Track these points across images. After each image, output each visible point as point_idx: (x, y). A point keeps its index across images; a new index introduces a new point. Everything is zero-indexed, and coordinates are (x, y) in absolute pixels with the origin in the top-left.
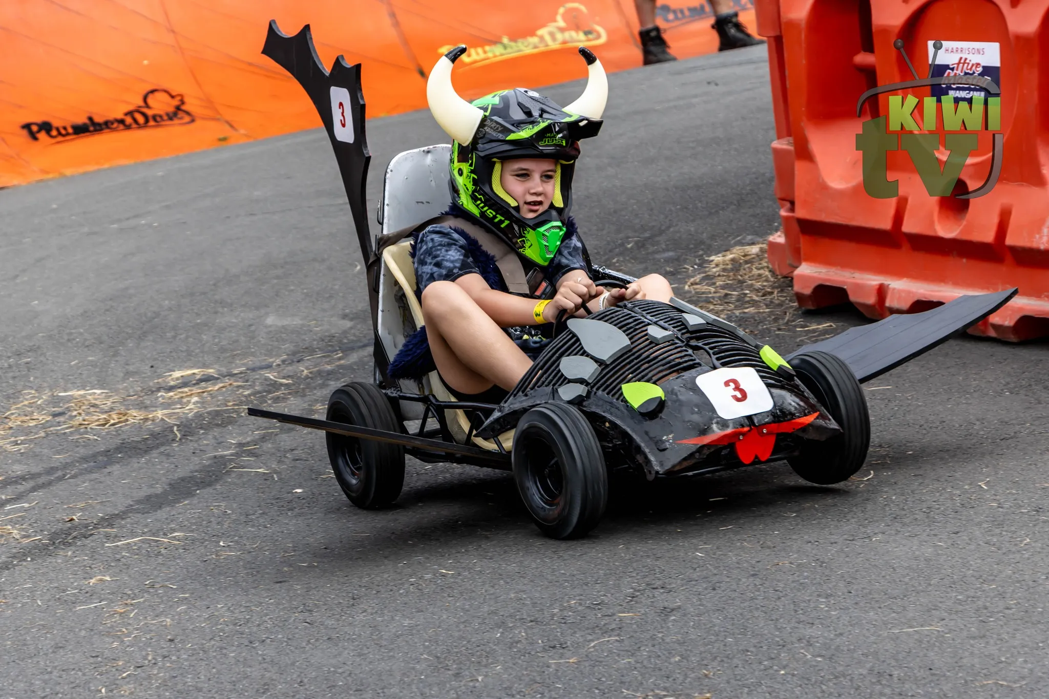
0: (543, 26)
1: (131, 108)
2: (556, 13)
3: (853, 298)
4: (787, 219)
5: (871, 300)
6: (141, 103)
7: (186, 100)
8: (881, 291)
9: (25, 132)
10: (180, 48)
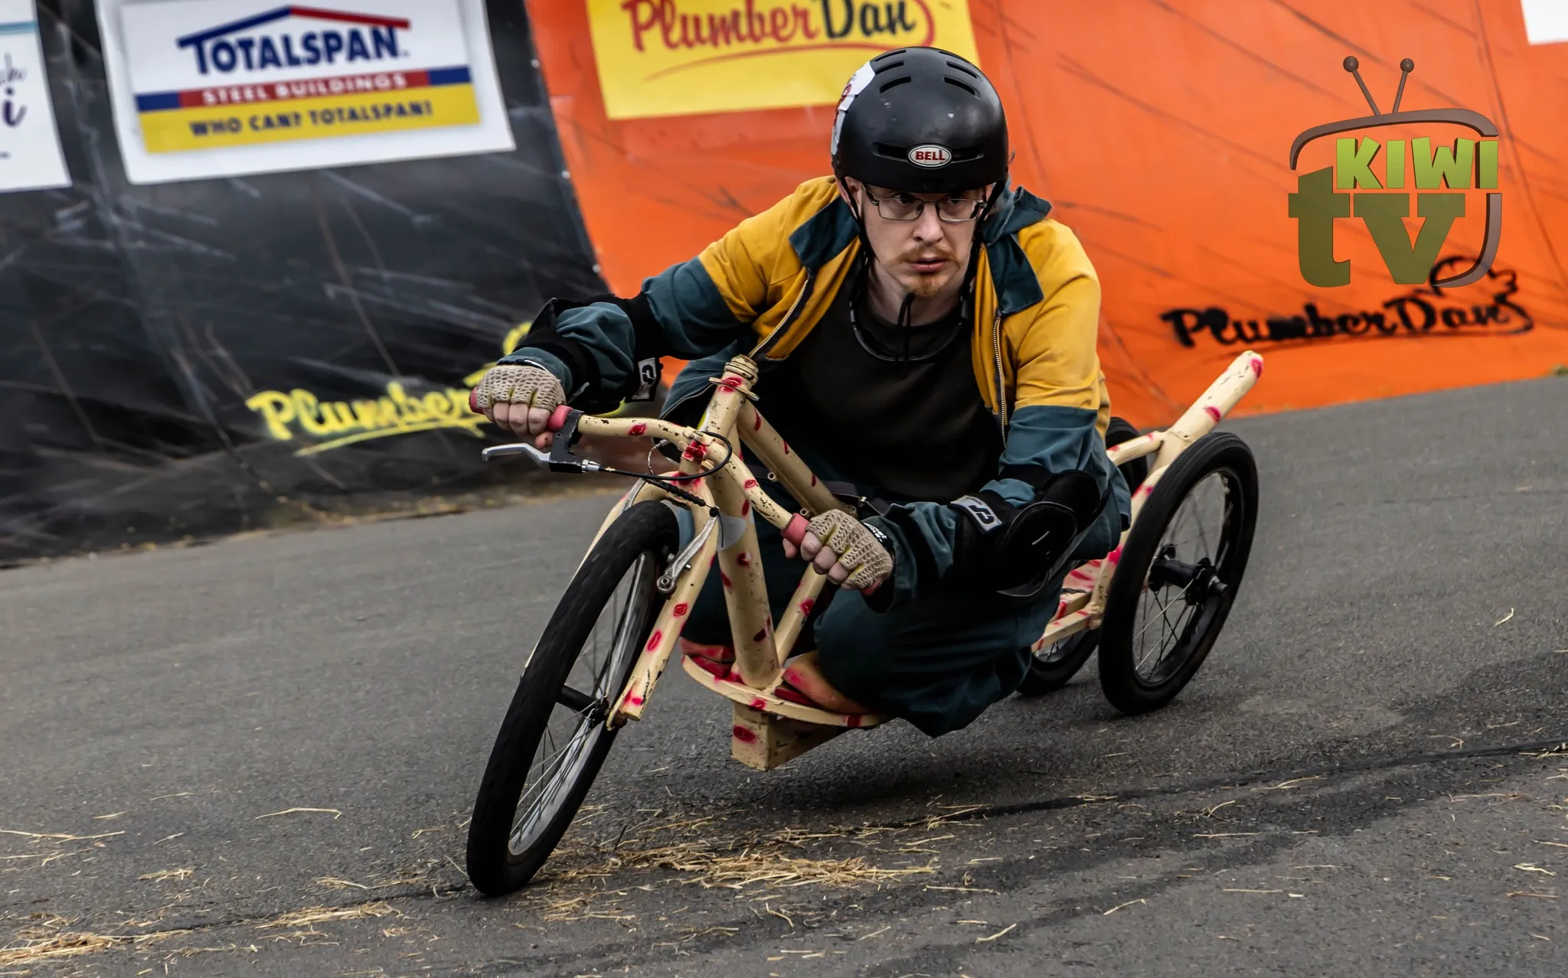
1: (1400, 291)
6: (1426, 285)
7: (1520, 282)
9: (1168, 328)
10: (1523, 173)
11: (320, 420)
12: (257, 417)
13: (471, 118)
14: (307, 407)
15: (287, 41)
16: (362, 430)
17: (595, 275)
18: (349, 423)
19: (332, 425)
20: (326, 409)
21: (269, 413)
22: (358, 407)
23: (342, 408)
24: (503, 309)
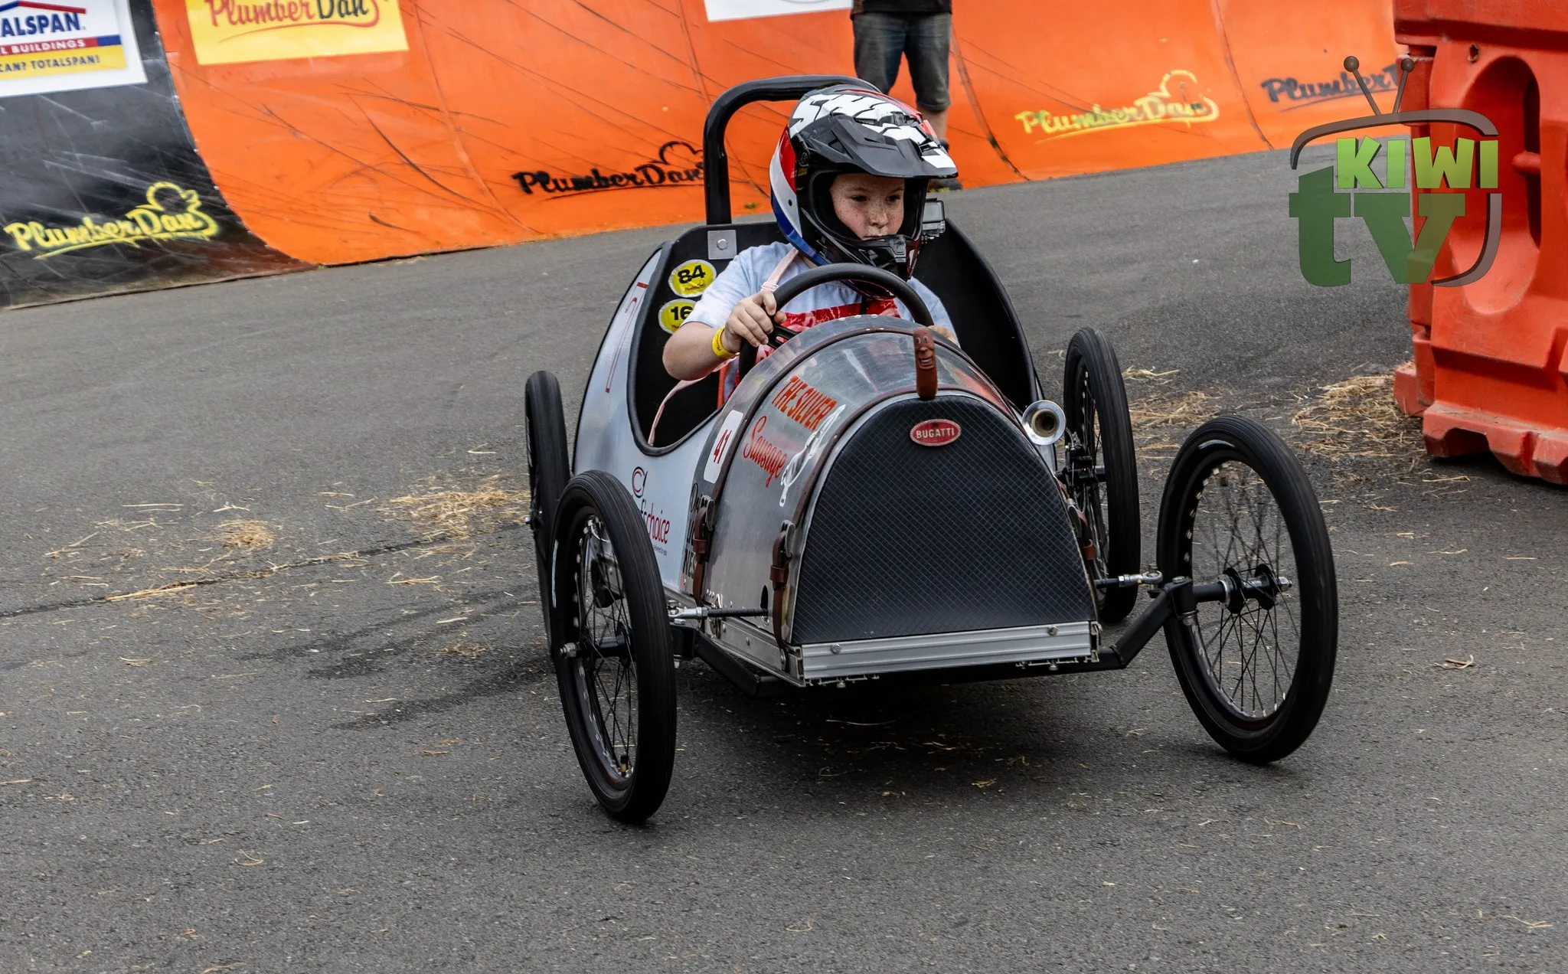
0: (1144, 95)
1: (645, 162)
2: (1160, 80)
3: (1492, 447)
4: (1419, 347)
5: (1515, 451)
6: (658, 158)
8: (1529, 441)
9: (516, 183)
10: (708, 95)
11: (47, 239)
12: (10, 238)
13: (122, 66)
14: (38, 231)
15: (17, 20)
16: (71, 245)
17: (195, 154)
18: (63, 241)
19: (53, 242)
20: (49, 232)
21: (17, 235)
22: (67, 231)
23: (58, 232)
24: (145, 174)
